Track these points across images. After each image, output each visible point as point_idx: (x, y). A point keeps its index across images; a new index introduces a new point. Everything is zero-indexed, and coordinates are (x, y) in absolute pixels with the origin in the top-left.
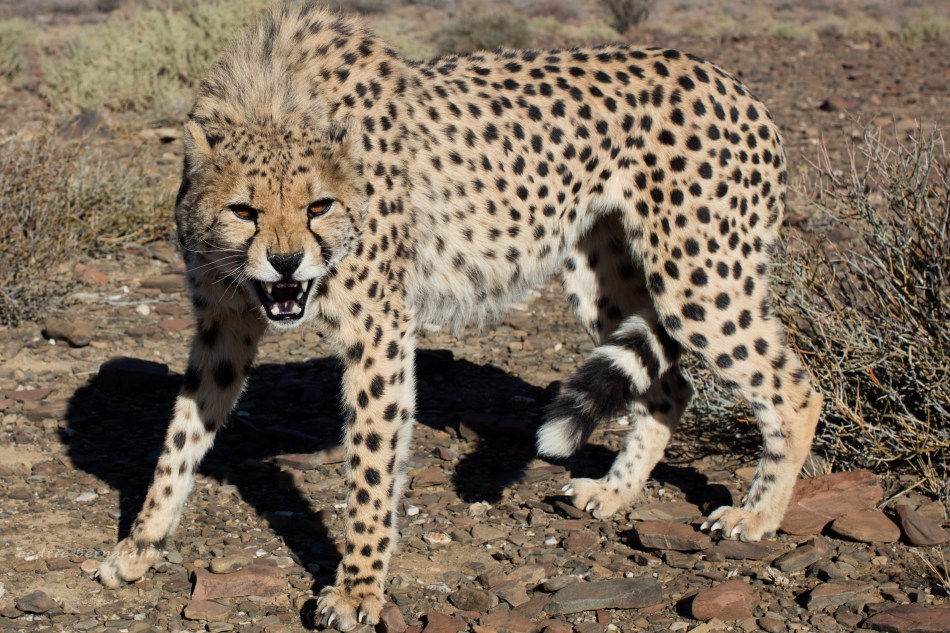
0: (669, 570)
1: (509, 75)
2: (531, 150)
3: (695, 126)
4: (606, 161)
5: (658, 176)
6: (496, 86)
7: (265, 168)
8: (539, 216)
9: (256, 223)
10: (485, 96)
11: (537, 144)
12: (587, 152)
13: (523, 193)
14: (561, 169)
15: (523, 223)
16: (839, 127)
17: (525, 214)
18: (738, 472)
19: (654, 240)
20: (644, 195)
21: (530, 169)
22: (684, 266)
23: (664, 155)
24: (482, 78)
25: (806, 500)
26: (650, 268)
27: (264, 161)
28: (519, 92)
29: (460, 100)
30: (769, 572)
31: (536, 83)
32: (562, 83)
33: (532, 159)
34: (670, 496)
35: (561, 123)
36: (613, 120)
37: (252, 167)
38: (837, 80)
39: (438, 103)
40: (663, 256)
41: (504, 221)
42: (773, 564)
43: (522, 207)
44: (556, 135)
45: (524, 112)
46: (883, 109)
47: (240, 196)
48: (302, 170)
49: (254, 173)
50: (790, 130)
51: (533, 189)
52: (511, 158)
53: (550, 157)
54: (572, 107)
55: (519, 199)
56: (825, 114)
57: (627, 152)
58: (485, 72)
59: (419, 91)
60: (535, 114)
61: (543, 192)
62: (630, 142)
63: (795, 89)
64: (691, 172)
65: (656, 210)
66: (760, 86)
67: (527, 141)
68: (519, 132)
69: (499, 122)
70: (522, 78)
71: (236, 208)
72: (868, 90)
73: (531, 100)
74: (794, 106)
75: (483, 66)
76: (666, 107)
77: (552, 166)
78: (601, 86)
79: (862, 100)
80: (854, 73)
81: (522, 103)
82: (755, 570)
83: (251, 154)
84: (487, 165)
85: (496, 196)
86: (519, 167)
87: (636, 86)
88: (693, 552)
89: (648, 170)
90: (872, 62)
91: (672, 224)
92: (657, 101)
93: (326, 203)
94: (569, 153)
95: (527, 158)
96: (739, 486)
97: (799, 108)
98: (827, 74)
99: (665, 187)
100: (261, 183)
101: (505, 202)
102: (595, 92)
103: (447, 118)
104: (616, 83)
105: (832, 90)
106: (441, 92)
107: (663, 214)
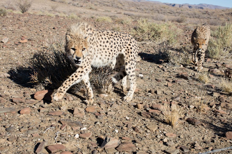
0: (17, 106)
1: (112, 34)
2: (114, 44)
3: (133, 44)
4: (122, 48)
5: (129, 50)
6: (110, 35)
7: (77, 43)
8: (113, 54)
9: (75, 51)
10: (107, 37)
11: (115, 44)
12: (121, 46)
13: (112, 51)
14: (117, 48)
15: (111, 55)
16: (55, 32)
17: (111, 54)
18: (31, 89)
19: (127, 58)
20: (127, 52)
21: (113, 47)
22: (131, 62)
23: (129, 47)
24: (108, 34)
25: (40, 94)
26: (126, 61)
27: (77, 42)
28: (113, 36)
29: (103, 37)
30: (33, 106)
31: (115, 36)
32: (119, 36)
33: (114, 46)
34: (19, 93)
35: (118, 41)
36: (124, 42)
37: (75, 43)
38: (57, 24)
39: (100, 37)
40: (128, 60)
41: (108, 54)
42: (34, 105)
43: (111, 52)
44: (117, 43)
45: (113, 39)
46: (63, 29)
47: (73, 47)
48: (82, 44)
49: (75, 44)
50: (48, 32)
51: (113, 50)
52: (111, 45)
53: (116, 46)
54: (120, 39)
55: (111, 51)
56: (54, 29)
57: (124, 46)
58: (108, 33)
59: (98, 35)
60: (115, 40)
61: (115, 51)
62: (125, 45)
63: (50, 25)
64: (133, 50)
65: (128, 54)
66: (44, 24)
67: (113, 43)
68: (112, 42)
69: (109, 40)
70: (114, 34)
71: (72, 49)
72: (61, 26)
73: (114, 38)
74: (49, 28)
75: (108, 32)
76: (129, 41)
77: (117, 47)
78: (123, 37)
79: (60, 28)
80: (59, 23)
81: (113, 38)
82: (31, 106)
83: (75, 41)
84: (106, 46)
85: (107, 51)
86: (111, 47)
87: (127, 38)
88: (22, 102)
89: (127, 49)
90: (63, 21)
91: (130, 56)
92: (129, 40)
93: (85, 49)
94: (119, 46)
95: (113, 46)
96: (30, 92)
97: (50, 28)
98: (55, 23)
99: (130, 51)
100: (76, 45)
101: (108, 52)
102: (122, 38)
103: (101, 39)
104: (125, 37)
105: (55, 26)
106: (101, 36)
107: (129, 55)
